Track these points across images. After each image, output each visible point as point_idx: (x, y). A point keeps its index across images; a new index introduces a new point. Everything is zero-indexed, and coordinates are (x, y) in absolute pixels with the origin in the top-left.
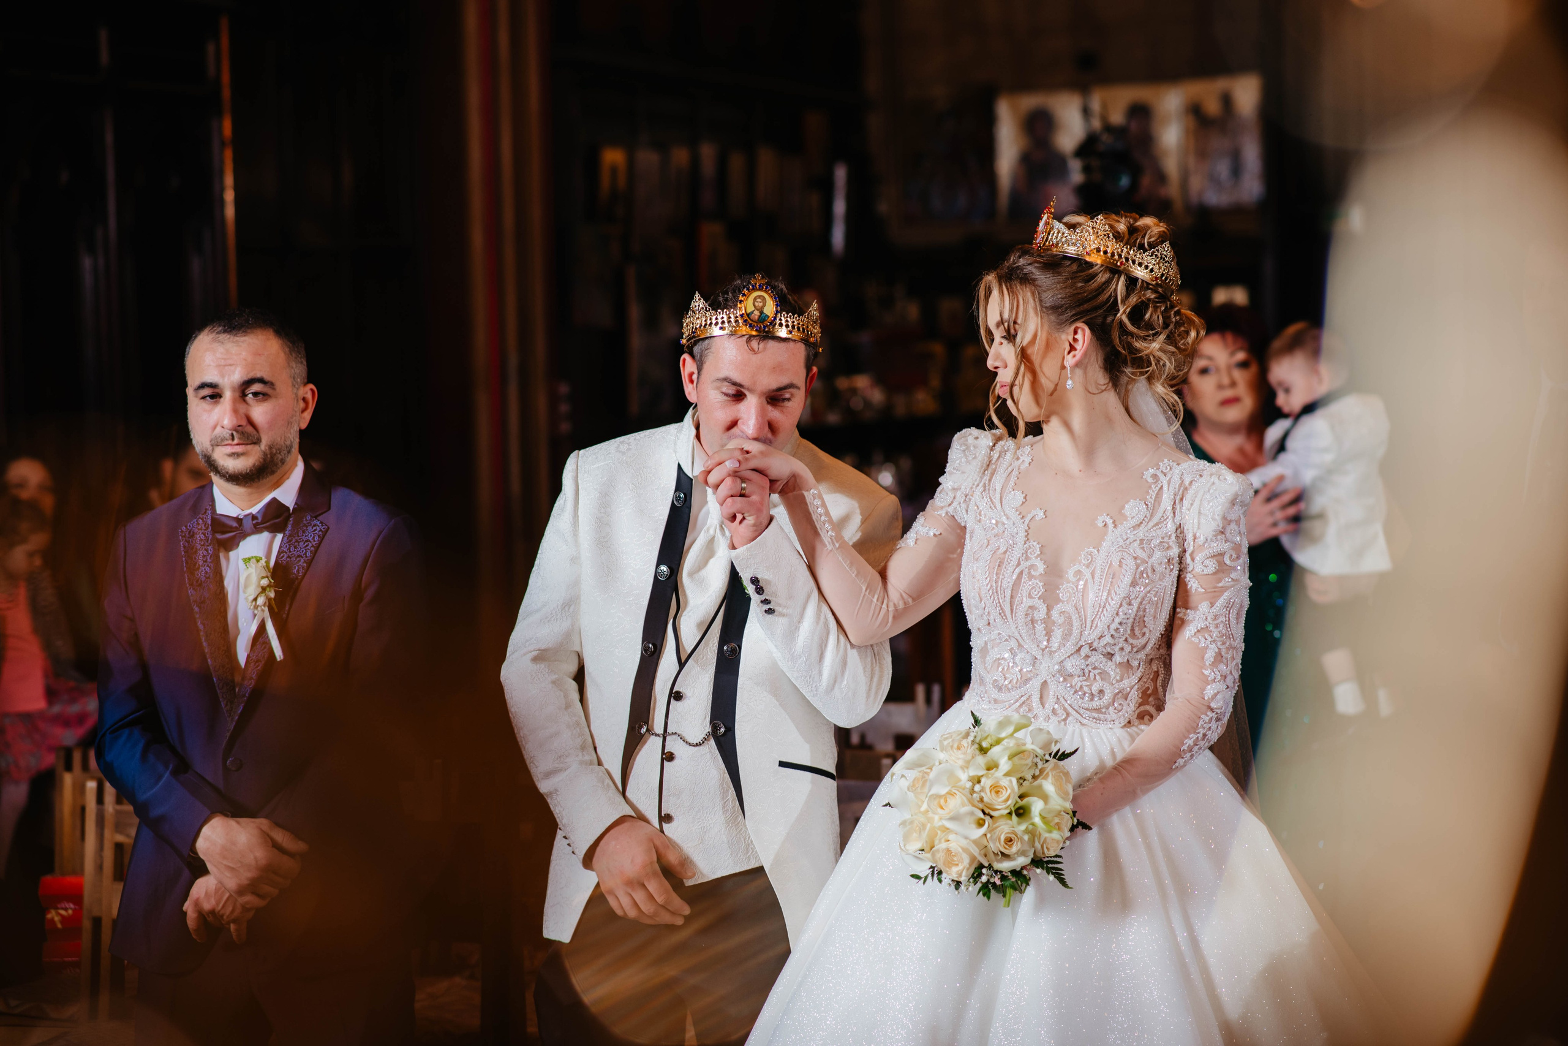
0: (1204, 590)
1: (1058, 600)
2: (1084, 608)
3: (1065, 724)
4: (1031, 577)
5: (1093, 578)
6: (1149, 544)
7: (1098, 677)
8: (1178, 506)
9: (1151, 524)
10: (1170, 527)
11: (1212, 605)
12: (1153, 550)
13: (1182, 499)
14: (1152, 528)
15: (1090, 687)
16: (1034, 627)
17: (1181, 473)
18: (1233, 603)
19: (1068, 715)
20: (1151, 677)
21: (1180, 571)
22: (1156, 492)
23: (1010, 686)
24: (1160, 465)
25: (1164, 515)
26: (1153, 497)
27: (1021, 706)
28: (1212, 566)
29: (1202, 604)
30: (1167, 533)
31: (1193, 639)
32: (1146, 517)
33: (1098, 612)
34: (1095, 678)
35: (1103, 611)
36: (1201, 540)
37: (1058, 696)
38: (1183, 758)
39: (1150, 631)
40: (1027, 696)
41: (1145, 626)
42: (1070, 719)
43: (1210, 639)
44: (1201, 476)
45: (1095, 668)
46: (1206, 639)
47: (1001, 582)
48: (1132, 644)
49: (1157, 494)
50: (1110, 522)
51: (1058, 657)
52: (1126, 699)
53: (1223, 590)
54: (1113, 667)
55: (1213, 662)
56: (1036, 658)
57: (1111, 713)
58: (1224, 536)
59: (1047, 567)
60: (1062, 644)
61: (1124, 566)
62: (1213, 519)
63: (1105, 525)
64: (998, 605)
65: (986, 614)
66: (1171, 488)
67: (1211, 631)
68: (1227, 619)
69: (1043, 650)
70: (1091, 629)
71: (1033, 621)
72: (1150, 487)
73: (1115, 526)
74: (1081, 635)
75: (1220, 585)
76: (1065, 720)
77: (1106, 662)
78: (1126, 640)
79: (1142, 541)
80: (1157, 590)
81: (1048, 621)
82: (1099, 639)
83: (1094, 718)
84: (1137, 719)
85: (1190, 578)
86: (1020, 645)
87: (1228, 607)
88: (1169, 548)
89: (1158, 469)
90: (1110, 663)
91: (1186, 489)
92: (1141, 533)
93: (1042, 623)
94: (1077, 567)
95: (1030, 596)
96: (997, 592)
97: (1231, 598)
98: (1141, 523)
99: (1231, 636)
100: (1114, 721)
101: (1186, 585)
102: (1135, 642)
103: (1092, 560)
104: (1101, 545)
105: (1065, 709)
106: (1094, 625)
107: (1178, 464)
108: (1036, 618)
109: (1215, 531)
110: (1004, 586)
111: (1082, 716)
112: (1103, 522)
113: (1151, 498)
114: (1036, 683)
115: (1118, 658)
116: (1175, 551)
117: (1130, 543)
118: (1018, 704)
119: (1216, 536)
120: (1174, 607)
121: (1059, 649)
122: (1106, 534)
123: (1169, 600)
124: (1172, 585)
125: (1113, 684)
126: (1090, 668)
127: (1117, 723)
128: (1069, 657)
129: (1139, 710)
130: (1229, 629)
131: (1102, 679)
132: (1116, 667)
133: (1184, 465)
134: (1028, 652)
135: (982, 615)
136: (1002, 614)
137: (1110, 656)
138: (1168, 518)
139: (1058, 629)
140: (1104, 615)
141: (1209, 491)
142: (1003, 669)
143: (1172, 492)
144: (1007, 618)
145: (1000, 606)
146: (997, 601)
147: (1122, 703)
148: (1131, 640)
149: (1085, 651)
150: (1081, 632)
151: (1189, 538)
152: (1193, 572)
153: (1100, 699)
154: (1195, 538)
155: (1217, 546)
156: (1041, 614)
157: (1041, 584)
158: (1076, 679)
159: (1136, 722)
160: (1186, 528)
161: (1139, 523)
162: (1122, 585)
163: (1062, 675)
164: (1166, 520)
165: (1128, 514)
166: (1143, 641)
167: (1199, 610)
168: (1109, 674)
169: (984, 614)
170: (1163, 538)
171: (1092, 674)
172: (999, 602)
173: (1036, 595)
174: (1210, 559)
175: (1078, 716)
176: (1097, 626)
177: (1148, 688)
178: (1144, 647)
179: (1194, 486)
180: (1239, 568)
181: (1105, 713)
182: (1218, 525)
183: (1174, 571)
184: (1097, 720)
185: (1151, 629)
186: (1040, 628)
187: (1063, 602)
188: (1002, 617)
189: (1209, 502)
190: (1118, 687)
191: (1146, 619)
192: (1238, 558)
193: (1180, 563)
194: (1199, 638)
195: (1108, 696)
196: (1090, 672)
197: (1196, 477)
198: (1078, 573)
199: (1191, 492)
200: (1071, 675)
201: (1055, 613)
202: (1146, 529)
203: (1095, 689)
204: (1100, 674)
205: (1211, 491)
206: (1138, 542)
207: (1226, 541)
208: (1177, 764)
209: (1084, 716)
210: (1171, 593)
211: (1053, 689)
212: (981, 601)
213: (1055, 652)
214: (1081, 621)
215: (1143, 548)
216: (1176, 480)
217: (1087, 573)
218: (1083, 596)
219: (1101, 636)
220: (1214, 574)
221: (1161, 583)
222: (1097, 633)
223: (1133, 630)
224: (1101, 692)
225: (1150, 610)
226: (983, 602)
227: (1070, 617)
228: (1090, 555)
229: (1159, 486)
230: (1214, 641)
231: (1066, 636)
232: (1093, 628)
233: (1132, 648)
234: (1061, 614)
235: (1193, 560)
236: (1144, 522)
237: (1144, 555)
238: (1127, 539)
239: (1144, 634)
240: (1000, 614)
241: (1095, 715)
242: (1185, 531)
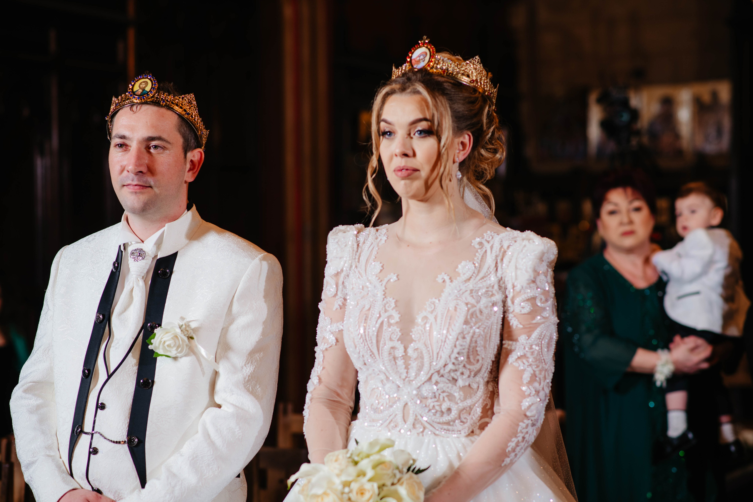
0: (521, 326)
1: (412, 341)
2: (431, 344)
3: (423, 435)
4: (390, 325)
5: (436, 320)
6: (477, 293)
7: (446, 399)
8: (499, 265)
9: (478, 278)
10: (493, 279)
11: (529, 337)
12: (481, 297)
13: (502, 260)
14: (479, 281)
15: (440, 406)
16: (396, 363)
17: (501, 240)
18: (544, 335)
19: (425, 428)
20: (489, 395)
21: (504, 312)
22: (481, 255)
23: (382, 408)
24: (484, 236)
25: (488, 271)
26: (480, 257)
27: (390, 423)
28: (527, 308)
29: (521, 336)
30: (491, 284)
31: (514, 364)
32: (474, 273)
33: (441, 346)
34: (444, 400)
35: (444, 345)
36: (518, 288)
37: (416, 414)
38: (509, 457)
39: (483, 358)
40: (394, 415)
41: (478, 355)
42: (426, 431)
43: (527, 364)
44: (515, 241)
45: (443, 392)
46: (524, 364)
47: (368, 332)
48: (469, 369)
49: (482, 256)
50: (447, 278)
51: (416, 383)
52: (470, 414)
53: (538, 325)
54: (458, 390)
55: (529, 381)
56: (399, 387)
57: (458, 425)
58: (535, 284)
59: (401, 316)
60: (417, 375)
61: (458, 310)
62: (527, 271)
63: (444, 281)
64: (368, 349)
65: (361, 356)
66: (494, 251)
67: (528, 358)
68: (540, 348)
69: (404, 380)
70: (437, 359)
71: (395, 358)
72: (477, 251)
73: (451, 281)
74: (431, 365)
75: (534, 322)
76: (423, 432)
77: (452, 387)
78: (464, 366)
79: (472, 291)
80: (484, 326)
81: (406, 357)
82: (444, 366)
83: (445, 430)
84: (478, 429)
85: (512, 317)
86: (387, 378)
87: (540, 339)
88: (493, 295)
89: (483, 238)
90: (455, 387)
91: (505, 252)
92: (470, 285)
93: (402, 359)
94: (424, 314)
95: (391, 339)
96: (366, 340)
97: (543, 332)
98: (471, 277)
99: (543, 361)
100: (460, 431)
101: (509, 323)
102: (471, 367)
103: (434, 309)
104: (440, 296)
105: (422, 424)
106: (439, 356)
107: (498, 235)
108: (397, 355)
109: (528, 280)
110: (371, 334)
111: (435, 428)
112: (442, 279)
113: (478, 259)
114: (399, 405)
115: (460, 383)
116: (498, 297)
117: (463, 293)
118: (388, 421)
119: (529, 284)
120: (502, 340)
121: (416, 378)
122: (444, 287)
123: (496, 335)
124: (497, 323)
125: (458, 404)
126: (439, 392)
127: (462, 432)
128: (423, 384)
129: (480, 422)
130: (541, 356)
131: (449, 400)
132: (460, 391)
133: (503, 235)
134: (393, 382)
135: (359, 358)
136: (372, 355)
137: (455, 380)
138: (491, 273)
139: (414, 363)
140: (445, 348)
141: (522, 251)
142: (377, 396)
143: (494, 254)
144: (376, 358)
145: (370, 349)
146: (367, 346)
147: (467, 417)
148: (468, 366)
149: (436, 377)
150: (430, 363)
151: (509, 286)
152: (514, 313)
153: (449, 415)
154: (514, 287)
155: (530, 293)
156: (400, 353)
157: (398, 330)
158: (430, 401)
159: (477, 431)
160: (506, 279)
161: (469, 277)
162: (457, 325)
163: (418, 398)
164: (489, 274)
165: (460, 271)
166: (477, 366)
167: (518, 341)
168: (454, 396)
169: (360, 357)
170: (487, 288)
171: (441, 397)
172: (369, 347)
173: (395, 338)
174: (526, 302)
175: (431, 428)
176: (441, 357)
177: (487, 405)
178: (479, 371)
179: (511, 249)
180: (548, 308)
181: (453, 425)
182: (530, 276)
183: (498, 312)
184: (447, 430)
185: (483, 356)
186: (400, 362)
187: (415, 341)
188: (372, 357)
189: (522, 259)
190: (461, 405)
191: (478, 349)
192: (547, 301)
193: (504, 306)
194: (518, 363)
195: (454, 413)
196: (440, 395)
197: (512, 243)
198: (425, 318)
199: (509, 253)
200: (426, 398)
201: (410, 351)
202: (475, 282)
203: (444, 407)
204: (447, 396)
205: (524, 251)
206: (469, 292)
207: (537, 288)
208: (505, 463)
209: (437, 428)
210: (497, 329)
211: (412, 409)
212: (356, 347)
213: (412, 381)
214: (429, 354)
215: (472, 296)
216: (497, 246)
217: (431, 318)
218: (429, 335)
219: (445, 365)
220: (529, 313)
221: (487, 321)
222: (441, 363)
223: (468, 358)
224: (449, 410)
225: (480, 342)
226: (357, 348)
227: (421, 353)
228: (433, 304)
229: (484, 250)
230: (530, 365)
231: (420, 369)
232: (439, 359)
233: (470, 372)
234: (415, 351)
235: (513, 303)
236: (473, 277)
237: (473, 301)
238: (460, 290)
239: (478, 361)
240: (371, 355)
241: (445, 427)
242: (506, 282)
